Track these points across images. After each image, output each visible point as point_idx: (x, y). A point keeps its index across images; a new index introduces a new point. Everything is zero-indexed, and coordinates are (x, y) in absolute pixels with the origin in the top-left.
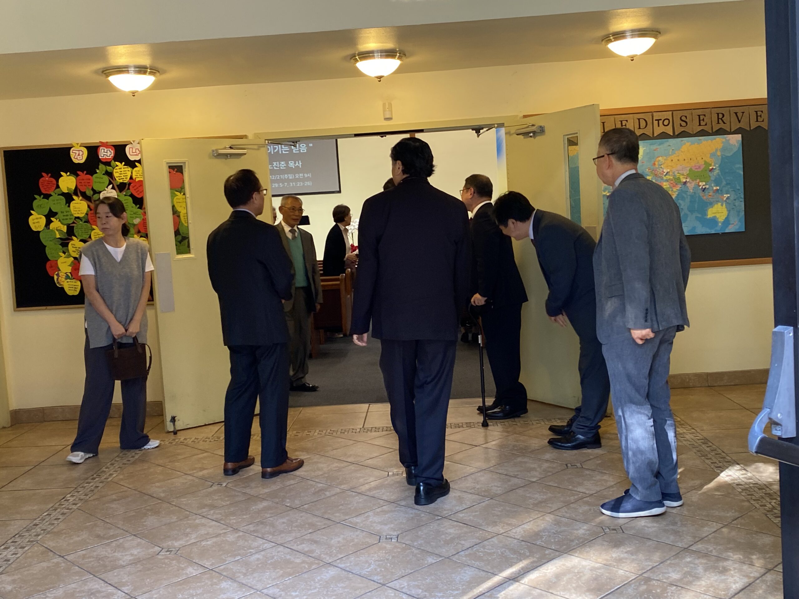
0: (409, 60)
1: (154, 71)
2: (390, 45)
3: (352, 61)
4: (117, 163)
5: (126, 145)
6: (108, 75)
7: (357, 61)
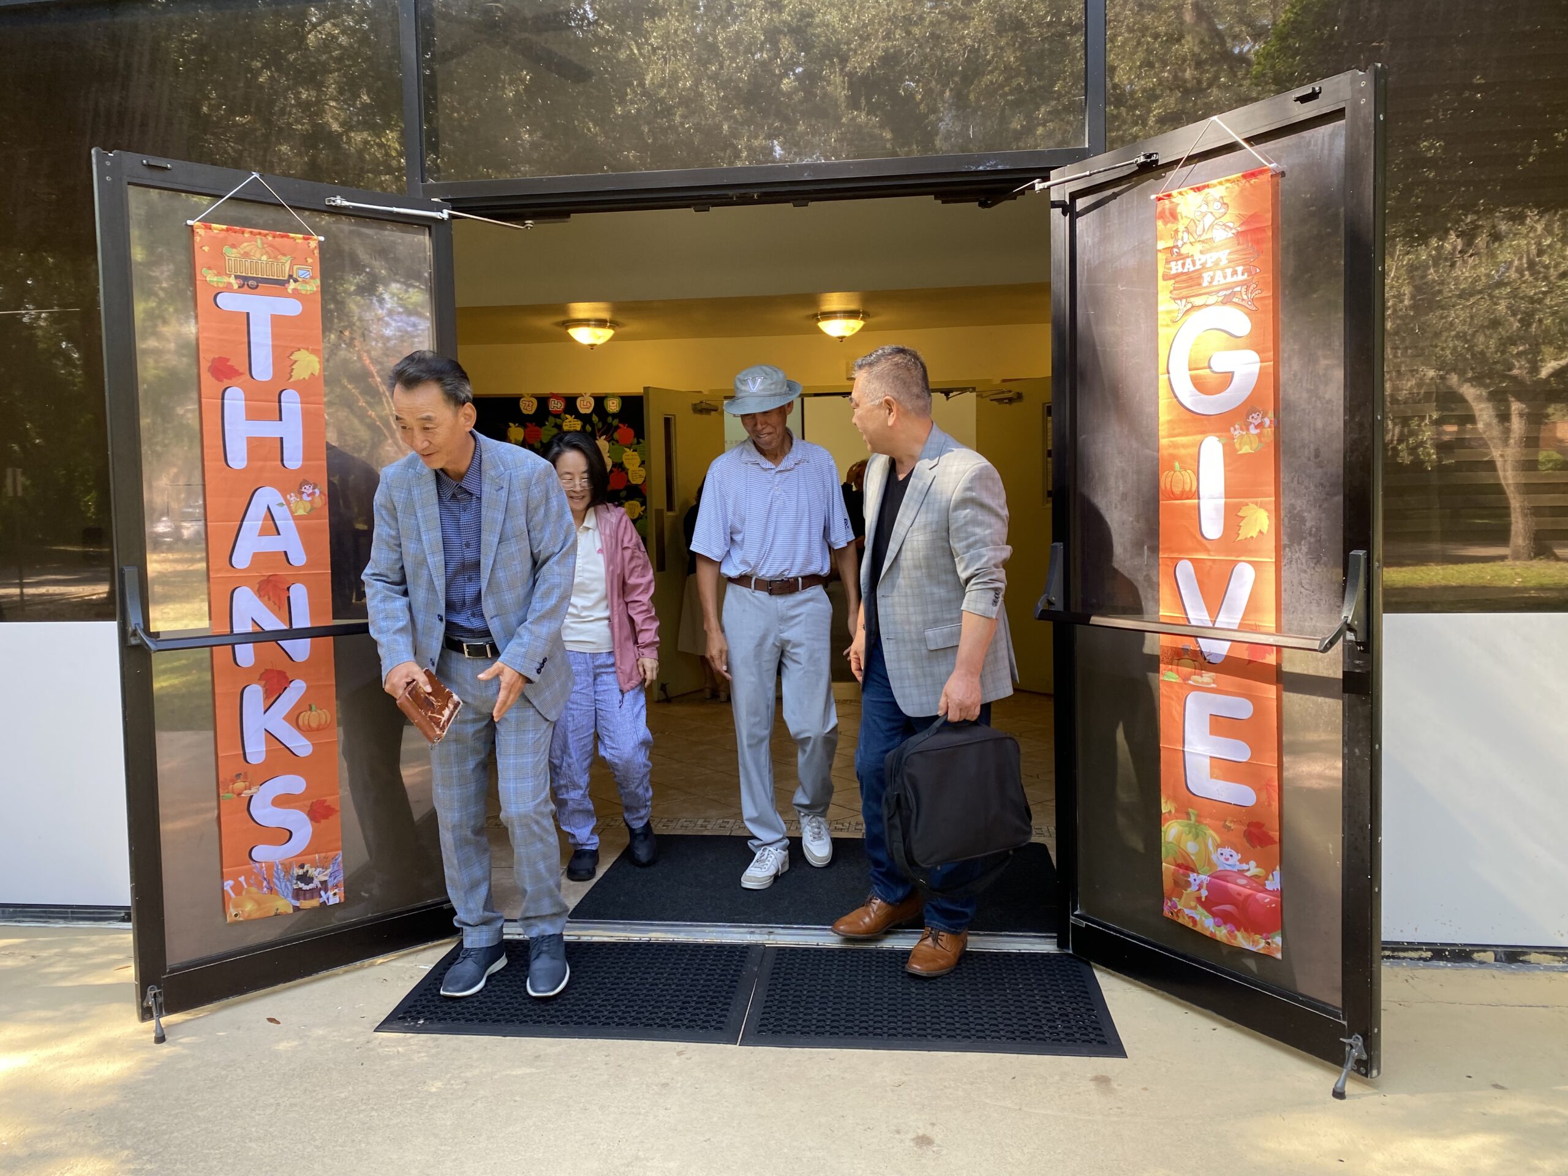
0: (872, 320)
1: (613, 324)
2: (853, 307)
3: (814, 320)
4: (568, 416)
5: (577, 398)
6: (567, 328)
7: (818, 320)
